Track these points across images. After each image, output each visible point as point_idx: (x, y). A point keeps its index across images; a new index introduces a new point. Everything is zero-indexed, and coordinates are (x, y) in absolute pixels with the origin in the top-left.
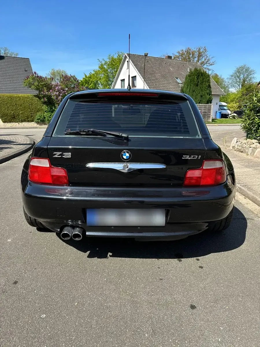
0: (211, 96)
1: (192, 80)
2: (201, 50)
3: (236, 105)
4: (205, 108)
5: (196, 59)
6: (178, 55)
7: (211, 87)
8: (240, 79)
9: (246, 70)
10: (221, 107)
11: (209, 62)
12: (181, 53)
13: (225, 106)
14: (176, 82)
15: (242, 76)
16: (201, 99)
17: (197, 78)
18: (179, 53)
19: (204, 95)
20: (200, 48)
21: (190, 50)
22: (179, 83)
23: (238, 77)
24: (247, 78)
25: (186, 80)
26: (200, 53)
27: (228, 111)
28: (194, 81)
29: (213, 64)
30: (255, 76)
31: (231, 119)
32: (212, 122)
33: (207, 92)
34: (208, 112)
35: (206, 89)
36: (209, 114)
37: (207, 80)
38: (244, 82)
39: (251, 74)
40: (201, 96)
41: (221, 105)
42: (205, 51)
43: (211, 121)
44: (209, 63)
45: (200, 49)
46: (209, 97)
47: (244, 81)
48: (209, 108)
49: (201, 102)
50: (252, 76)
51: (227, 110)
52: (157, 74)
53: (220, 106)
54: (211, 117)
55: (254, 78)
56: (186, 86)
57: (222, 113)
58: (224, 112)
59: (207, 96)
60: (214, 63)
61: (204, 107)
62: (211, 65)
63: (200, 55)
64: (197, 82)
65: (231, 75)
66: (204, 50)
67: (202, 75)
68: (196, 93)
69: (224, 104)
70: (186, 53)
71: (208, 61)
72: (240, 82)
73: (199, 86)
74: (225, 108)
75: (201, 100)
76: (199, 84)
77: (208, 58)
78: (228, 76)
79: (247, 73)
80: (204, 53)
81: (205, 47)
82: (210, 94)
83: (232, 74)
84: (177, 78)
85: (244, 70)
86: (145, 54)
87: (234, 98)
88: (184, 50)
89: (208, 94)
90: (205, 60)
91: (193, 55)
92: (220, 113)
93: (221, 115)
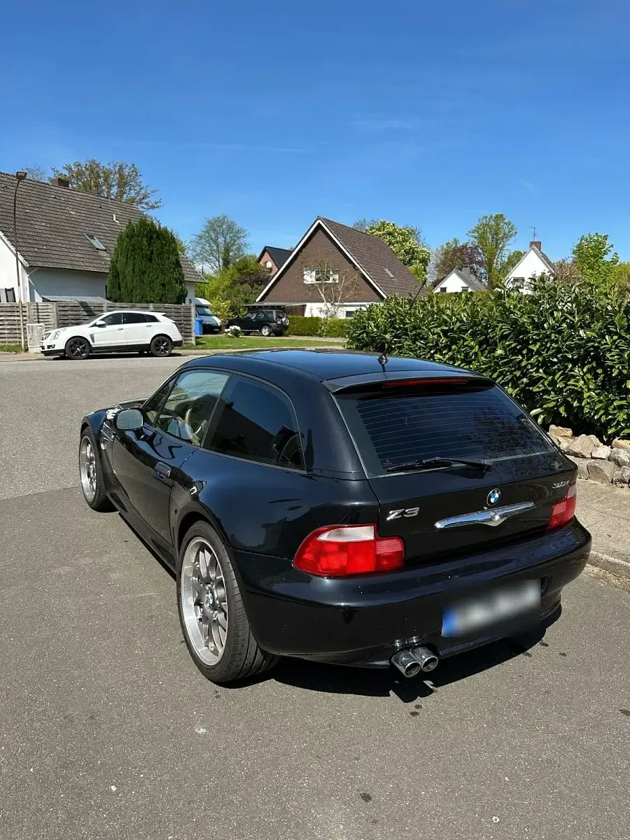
0: (183, 285)
1: (136, 247)
2: (126, 171)
3: (225, 305)
4: (178, 314)
5: (115, 190)
6: (68, 176)
7: (180, 266)
8: (217, 246)
9: (229, 227)
10: (199, 309)
11: (146, 200)
12: (76, 170)
13: (207, 307)
14: (92, 246)
15: (221, 240)
16: (164, 292)
17: (147, 241)
18: (70, 169)
19: (170, 283)
20: (124, 167)
21: (98, 166)
22: (97, 249)
23: (215, 242)
24: (233, 245)
25: (119, 245)
26: (122, 177)
27: (215, 318)
28: (142, 250)
29: (156, 206)
30: (247, 240)
31: (230, 337)
32: (197, 344)
33: (175, 276)
34: (185, 323)
35: (172, 270)
36: (188, 327)
37: (171, 249)
38: (228, 253)
39: (240, 238)
40: (163, 285)
41: (198, 304)
42: (134, 173)
43: (193, 342)
44: (147, 204)
45: (121, 168)
46: (181, 287)
47: (228, 250)
48: (188, 315)
49: (163, 299)
50: (242, 240)
51: (213, 317)
52: (38, 223)
53: (197, 306)
54: (193, 334)
55: (245, 245)
56: (122, 259)
57: (204, 323)
58: (207, 320)
59: (177, 286)
60: (159, 204)
61: (175, 310)
62: (153, 207)
63: (123, 184)
64: (149, 252)
65: (200, 236)
66: (133, 171)
67: (158, 237)
68: (149, 276)
69: (203, 302)
70: (87, 173)
71: (143, 198)
72: (218, 251)
73: (153, 261)
74: (208, 311)
75: (163, 295)
76: (155, 256)
77: (143, 191)
78: (194, 238)
79: (231, 235)
80: (134, 178)
81: (134, 165)
82: (181, 281)
83: (199, 233)
84: (92, 237)
85: (224, 226)
86: (19, 174)
87: (217, 289)
88: (83, 164)
89: (177, 282)
90: (138, 193)
91: (106, 180)
92: (201, 322)
93: (201, 326)
